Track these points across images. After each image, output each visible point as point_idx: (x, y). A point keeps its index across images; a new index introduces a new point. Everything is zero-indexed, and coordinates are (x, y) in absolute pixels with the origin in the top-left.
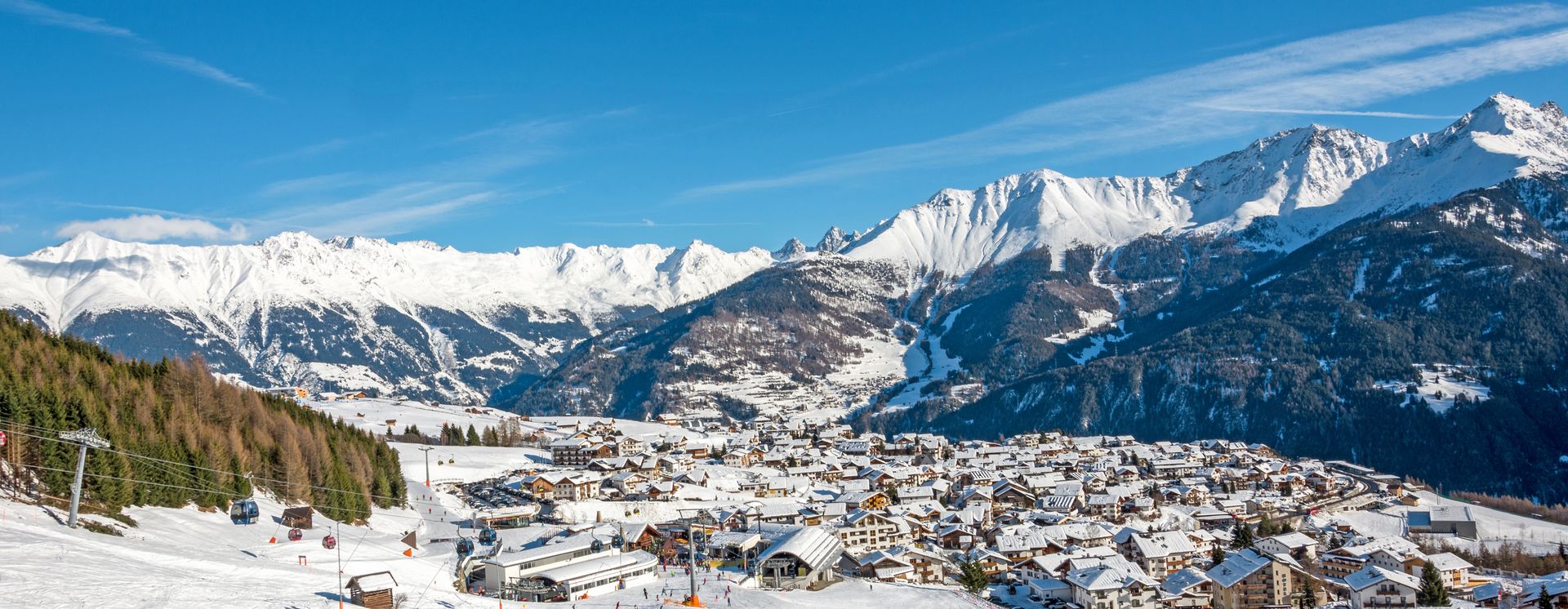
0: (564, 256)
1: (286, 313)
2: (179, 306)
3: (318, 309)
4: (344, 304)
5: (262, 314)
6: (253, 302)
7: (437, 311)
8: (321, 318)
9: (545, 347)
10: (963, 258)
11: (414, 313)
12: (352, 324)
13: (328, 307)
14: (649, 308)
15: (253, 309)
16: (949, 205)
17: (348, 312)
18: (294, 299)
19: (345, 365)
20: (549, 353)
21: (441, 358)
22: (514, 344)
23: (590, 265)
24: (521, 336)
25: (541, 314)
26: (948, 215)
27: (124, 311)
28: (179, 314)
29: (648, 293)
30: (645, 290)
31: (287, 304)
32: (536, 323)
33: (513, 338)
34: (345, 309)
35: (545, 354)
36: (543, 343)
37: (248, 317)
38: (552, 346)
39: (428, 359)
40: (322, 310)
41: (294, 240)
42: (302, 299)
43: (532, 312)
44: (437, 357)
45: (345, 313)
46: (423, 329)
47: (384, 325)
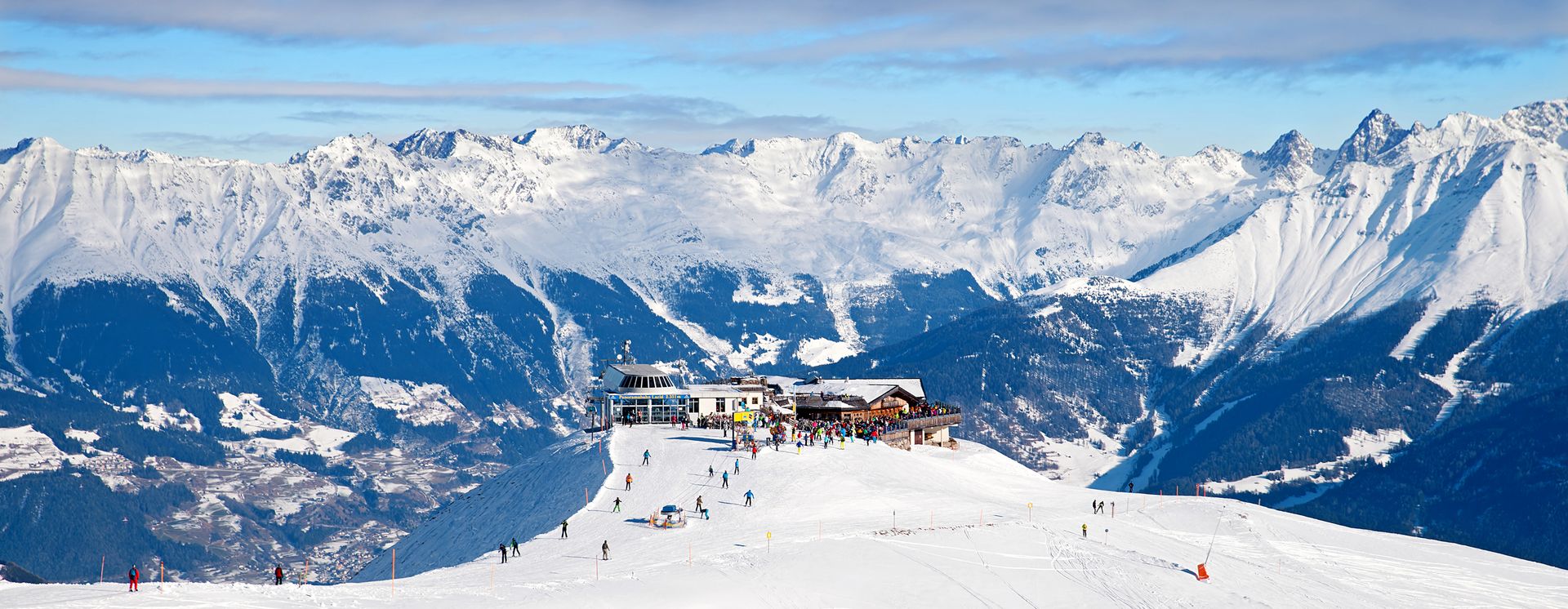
0: (835, 159)
1: (330, 290)
2: (175, 271)
3: (381, 282)
4: (422, 270)
5: (296, 288)
6: (283, 268)
7: (577, 280)
8: (384, 297)
9: (747, 352)
10: (1318, 301)
11: (536, 283)
12: (428, 308)
13: (397, 277)
14: (963, 278)
15: (284, 279)
16: (1345, 195)
17: (428, 285)
18: (346, 263)
19: (411, 384)
20: (751, 364)
21: (568, 369)
22: (693, 346)
23: (881, 178)
24: (711, 331)
25: (759, 282)
26: (1336, 215)
27: (99, 284)
28: (174, 287)
29: (972, 242)
30: (971, 235)
31: (333, 273)
32: (745, 304)
33: (695, 333)
34: (424, 280)
35: (744, 366)
36: (746, 345)
37: (276, 292)
38: (761, 351)
39: (545, 372)
40: (387, 283)
41: (353, 153)
42: (357, 264)
43: (744, 281)
44: (562, 366)
45: (424, 288)
46: (545, 314)
47: (481, 311)
